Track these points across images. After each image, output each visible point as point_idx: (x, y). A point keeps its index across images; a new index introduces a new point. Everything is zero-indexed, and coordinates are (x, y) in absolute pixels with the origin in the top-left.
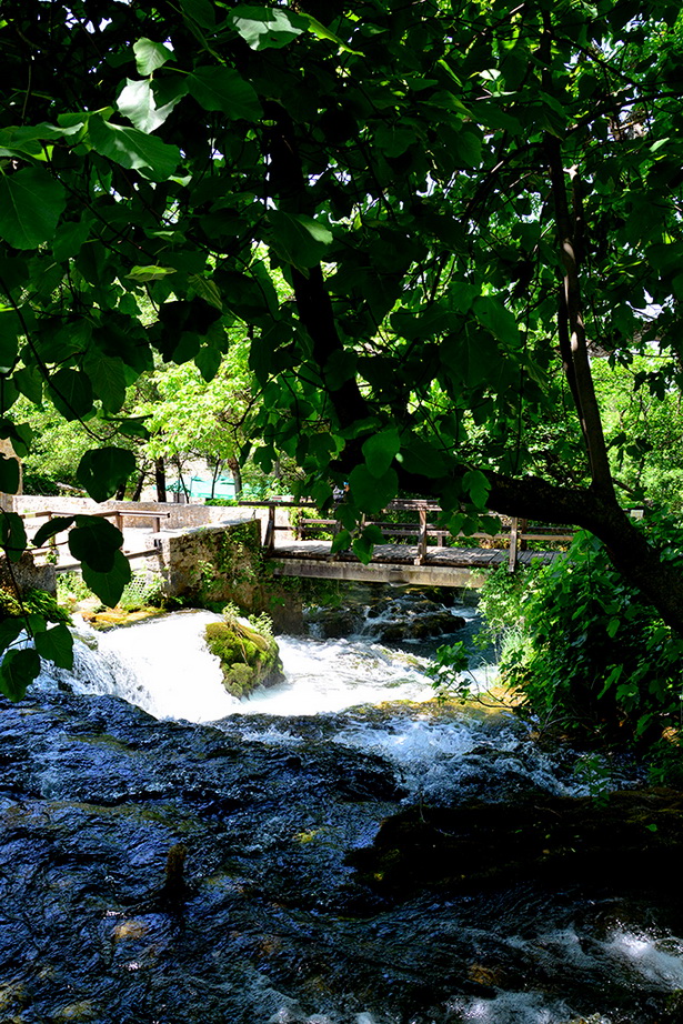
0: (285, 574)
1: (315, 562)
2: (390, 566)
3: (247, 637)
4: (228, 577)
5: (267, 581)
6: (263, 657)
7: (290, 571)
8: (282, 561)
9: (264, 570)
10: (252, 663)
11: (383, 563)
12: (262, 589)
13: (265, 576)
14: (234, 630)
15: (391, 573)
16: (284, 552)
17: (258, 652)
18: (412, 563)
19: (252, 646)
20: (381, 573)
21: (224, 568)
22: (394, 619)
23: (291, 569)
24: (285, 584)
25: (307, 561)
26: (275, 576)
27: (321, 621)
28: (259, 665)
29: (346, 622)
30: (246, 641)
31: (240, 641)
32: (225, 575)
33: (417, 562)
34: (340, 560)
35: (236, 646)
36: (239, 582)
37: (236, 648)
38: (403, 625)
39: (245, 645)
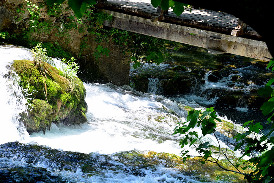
0: (114, 26)
1: (141, 20)
2: (210, 33)
3: (51, 78)
4: (57, 21)
5: (97, 31)
6: (64, 97)
7: (119, 24)
8: (112, 13)
9: (95, 20)
10: (52, 101)
11: (204, 29)
12: (90, 37)
13: (94, 25)
14: (39, 69)
15: (211, 40)
16: (114, 6)
17: (59, 93)
18: (229, 33)
19: (55, 87)
20: (201, 38)
21: (53, 11)
22: (232, 86)
23: (120, 23)
24: (115, 36)
25: (135, 17)
26: (105, 27)
27: (161, 78)
28: (59, 104)
29: (185, 83)
30: (49, 81)
31: (44, 80)
32: (54, 19)
33: (234, 33)
34: (165, 21)
35: (39, 83)
36: (67, 27)
37: (39, 86)
38: (239, 93)
39: (48, 85)
